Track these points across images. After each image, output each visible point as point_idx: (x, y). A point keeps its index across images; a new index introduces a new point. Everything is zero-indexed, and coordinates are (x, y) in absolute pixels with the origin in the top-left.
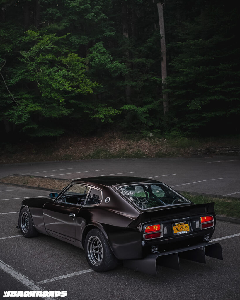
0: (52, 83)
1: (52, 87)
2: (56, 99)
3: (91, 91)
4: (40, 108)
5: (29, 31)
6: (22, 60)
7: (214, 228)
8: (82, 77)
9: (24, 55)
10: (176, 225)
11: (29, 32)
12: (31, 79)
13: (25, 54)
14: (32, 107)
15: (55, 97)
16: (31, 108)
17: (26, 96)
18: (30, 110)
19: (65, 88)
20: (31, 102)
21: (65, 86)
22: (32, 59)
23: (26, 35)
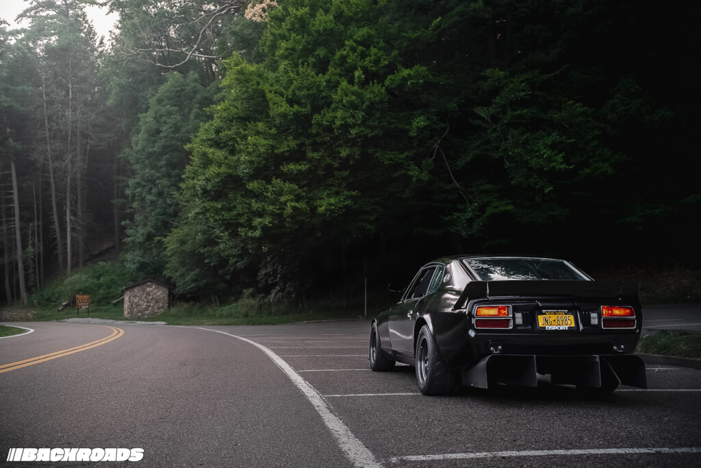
0: (529, 158)
1: (529, 166)
2: (536, 187)
3: (610, 171)
4: (510, 207)
5: (488, 70)
6: (478, 122)
7: (640, 332)
8: (592, 144)
9: (481, 114)
10: (545, 314)
11: (488, 72)
12: (495, 154)
13: (482, 112)
14: (497, 207)
15: (536, 184)
16: (494, 208)
17: (488, 186)
18: (493, 212)
19: (554, 166)
20: (495, 198)
21: (554, 162)
22: (494, 118)
23: (485, 78)
